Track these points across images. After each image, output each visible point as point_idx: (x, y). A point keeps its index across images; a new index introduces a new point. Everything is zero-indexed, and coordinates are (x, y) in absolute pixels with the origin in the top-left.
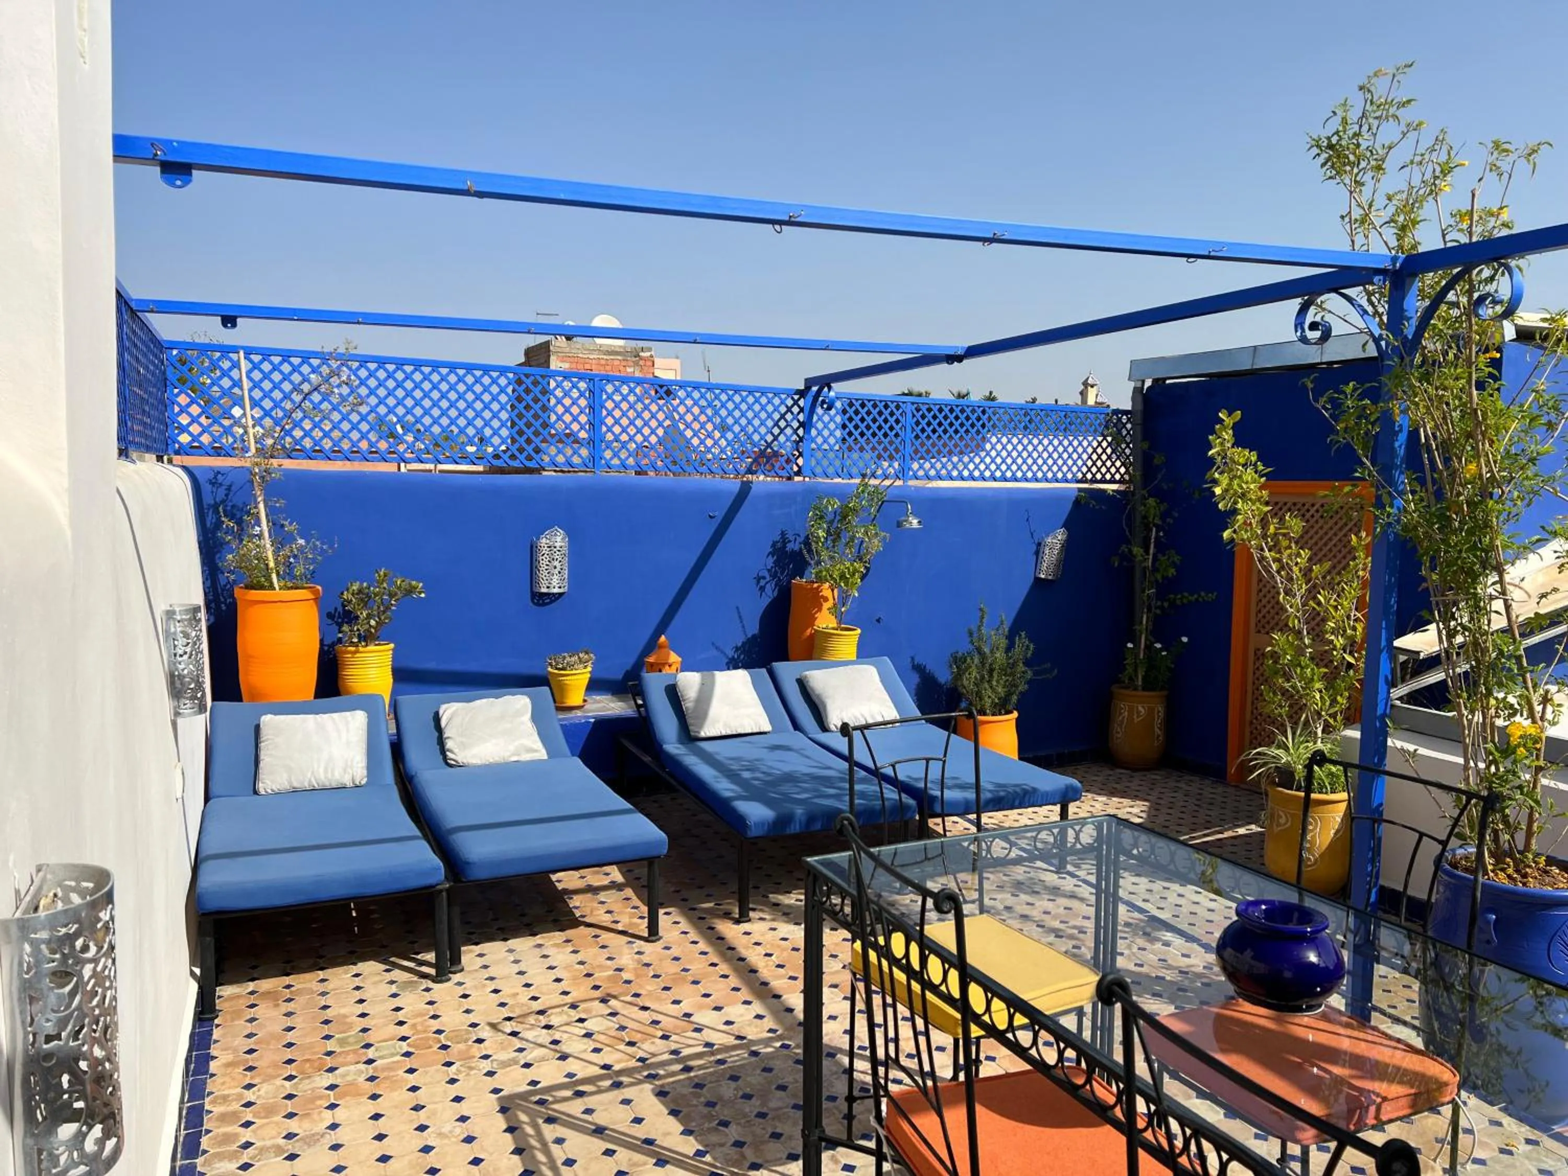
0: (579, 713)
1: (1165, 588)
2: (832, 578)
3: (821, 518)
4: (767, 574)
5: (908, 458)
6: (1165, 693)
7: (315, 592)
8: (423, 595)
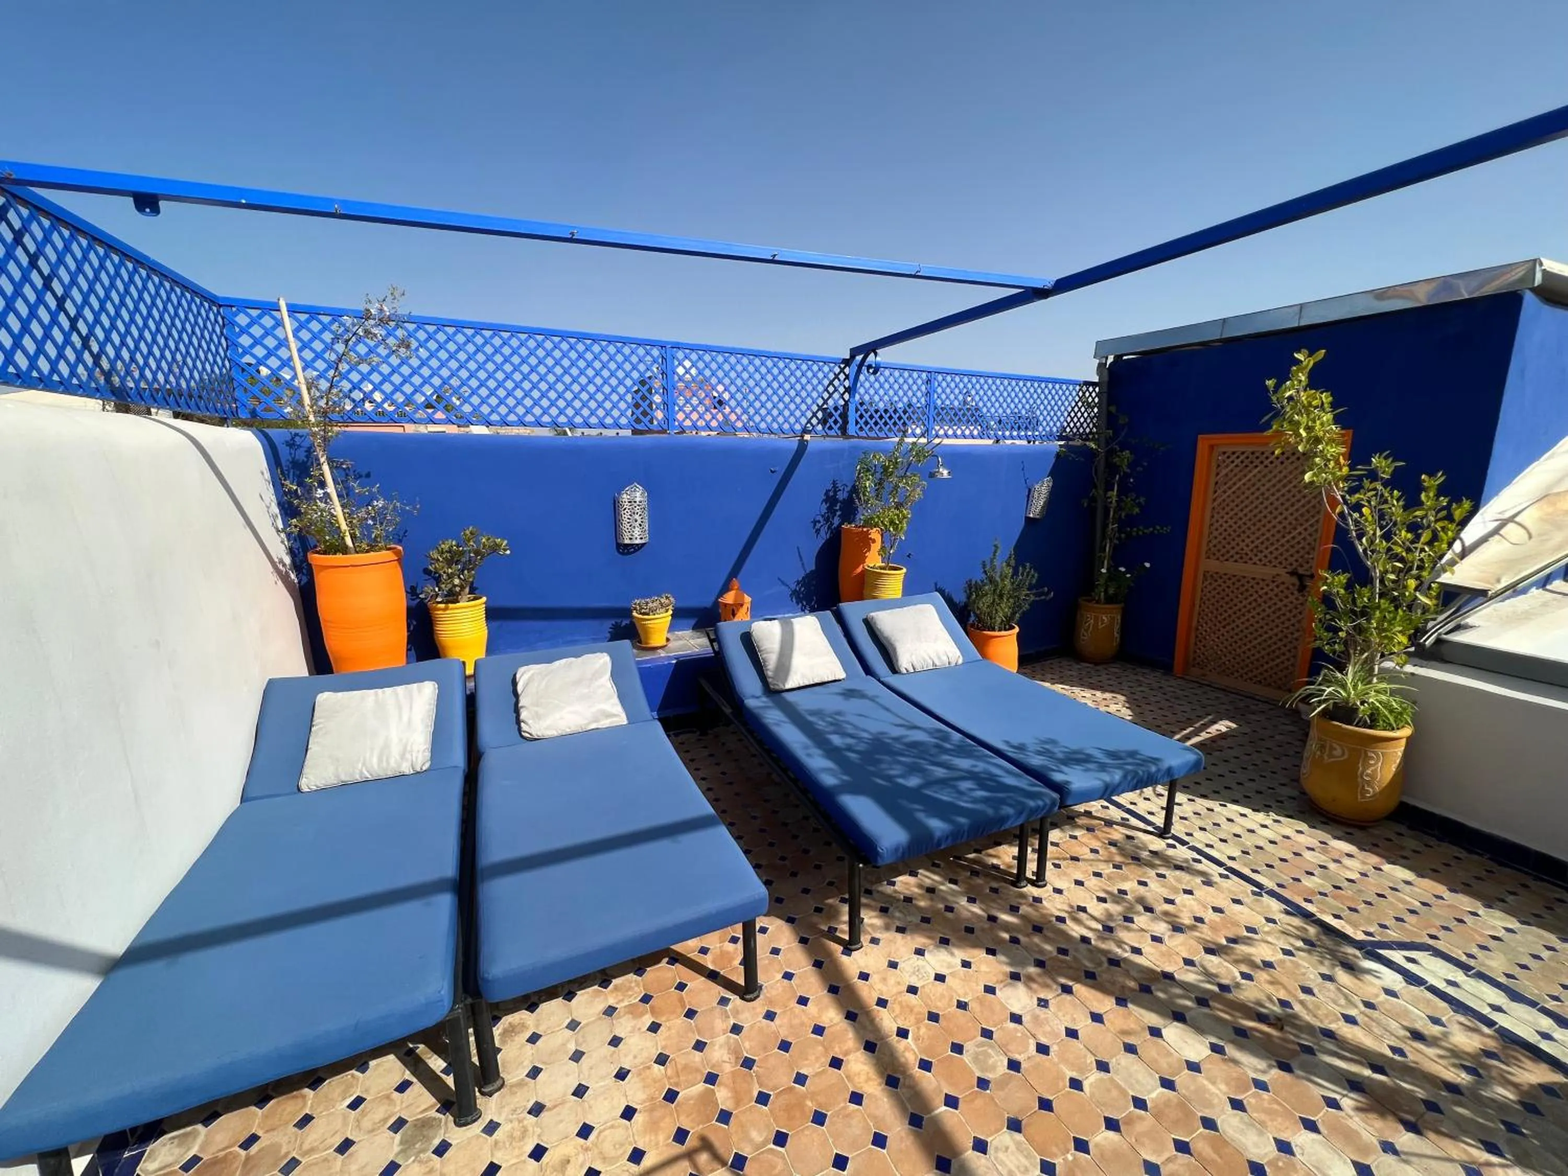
0: (662, 653)
1: (1127, 522)
2: (884, 524)
3: (868, 470)
4: (821, 520)
5: (931, 419)
6: (1122, 605)
7: (397, 553)
8: (508, 552)
